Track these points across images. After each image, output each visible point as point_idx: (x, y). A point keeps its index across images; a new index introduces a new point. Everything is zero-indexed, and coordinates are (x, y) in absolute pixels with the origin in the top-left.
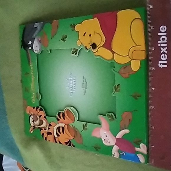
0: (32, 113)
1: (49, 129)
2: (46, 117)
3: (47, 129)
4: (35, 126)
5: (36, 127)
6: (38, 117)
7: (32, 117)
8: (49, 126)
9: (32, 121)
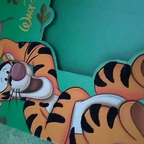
0: (12, 58)
1: (58, 105)
2: (58, 71)
3: (51, 104)
4: (11, 92)
5: (14, 95)
6: (29, 70)
7: (8, 67)
8: (60, 97)
9: (6, 79)
